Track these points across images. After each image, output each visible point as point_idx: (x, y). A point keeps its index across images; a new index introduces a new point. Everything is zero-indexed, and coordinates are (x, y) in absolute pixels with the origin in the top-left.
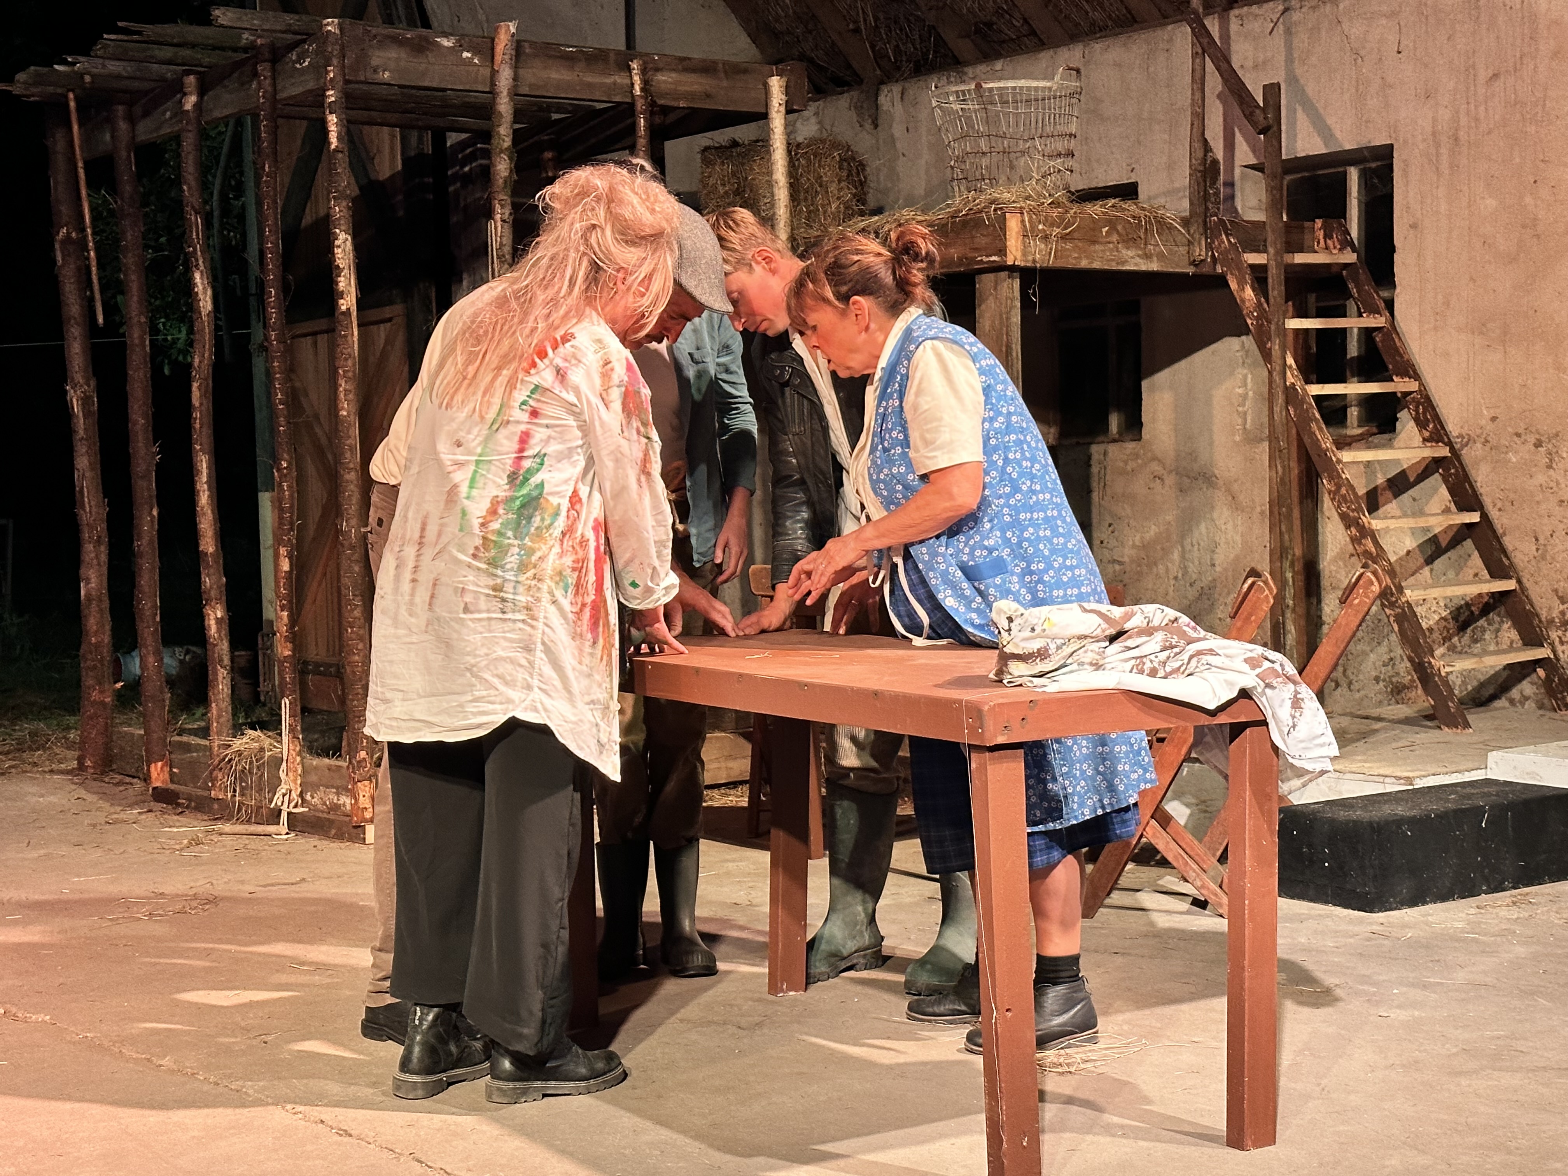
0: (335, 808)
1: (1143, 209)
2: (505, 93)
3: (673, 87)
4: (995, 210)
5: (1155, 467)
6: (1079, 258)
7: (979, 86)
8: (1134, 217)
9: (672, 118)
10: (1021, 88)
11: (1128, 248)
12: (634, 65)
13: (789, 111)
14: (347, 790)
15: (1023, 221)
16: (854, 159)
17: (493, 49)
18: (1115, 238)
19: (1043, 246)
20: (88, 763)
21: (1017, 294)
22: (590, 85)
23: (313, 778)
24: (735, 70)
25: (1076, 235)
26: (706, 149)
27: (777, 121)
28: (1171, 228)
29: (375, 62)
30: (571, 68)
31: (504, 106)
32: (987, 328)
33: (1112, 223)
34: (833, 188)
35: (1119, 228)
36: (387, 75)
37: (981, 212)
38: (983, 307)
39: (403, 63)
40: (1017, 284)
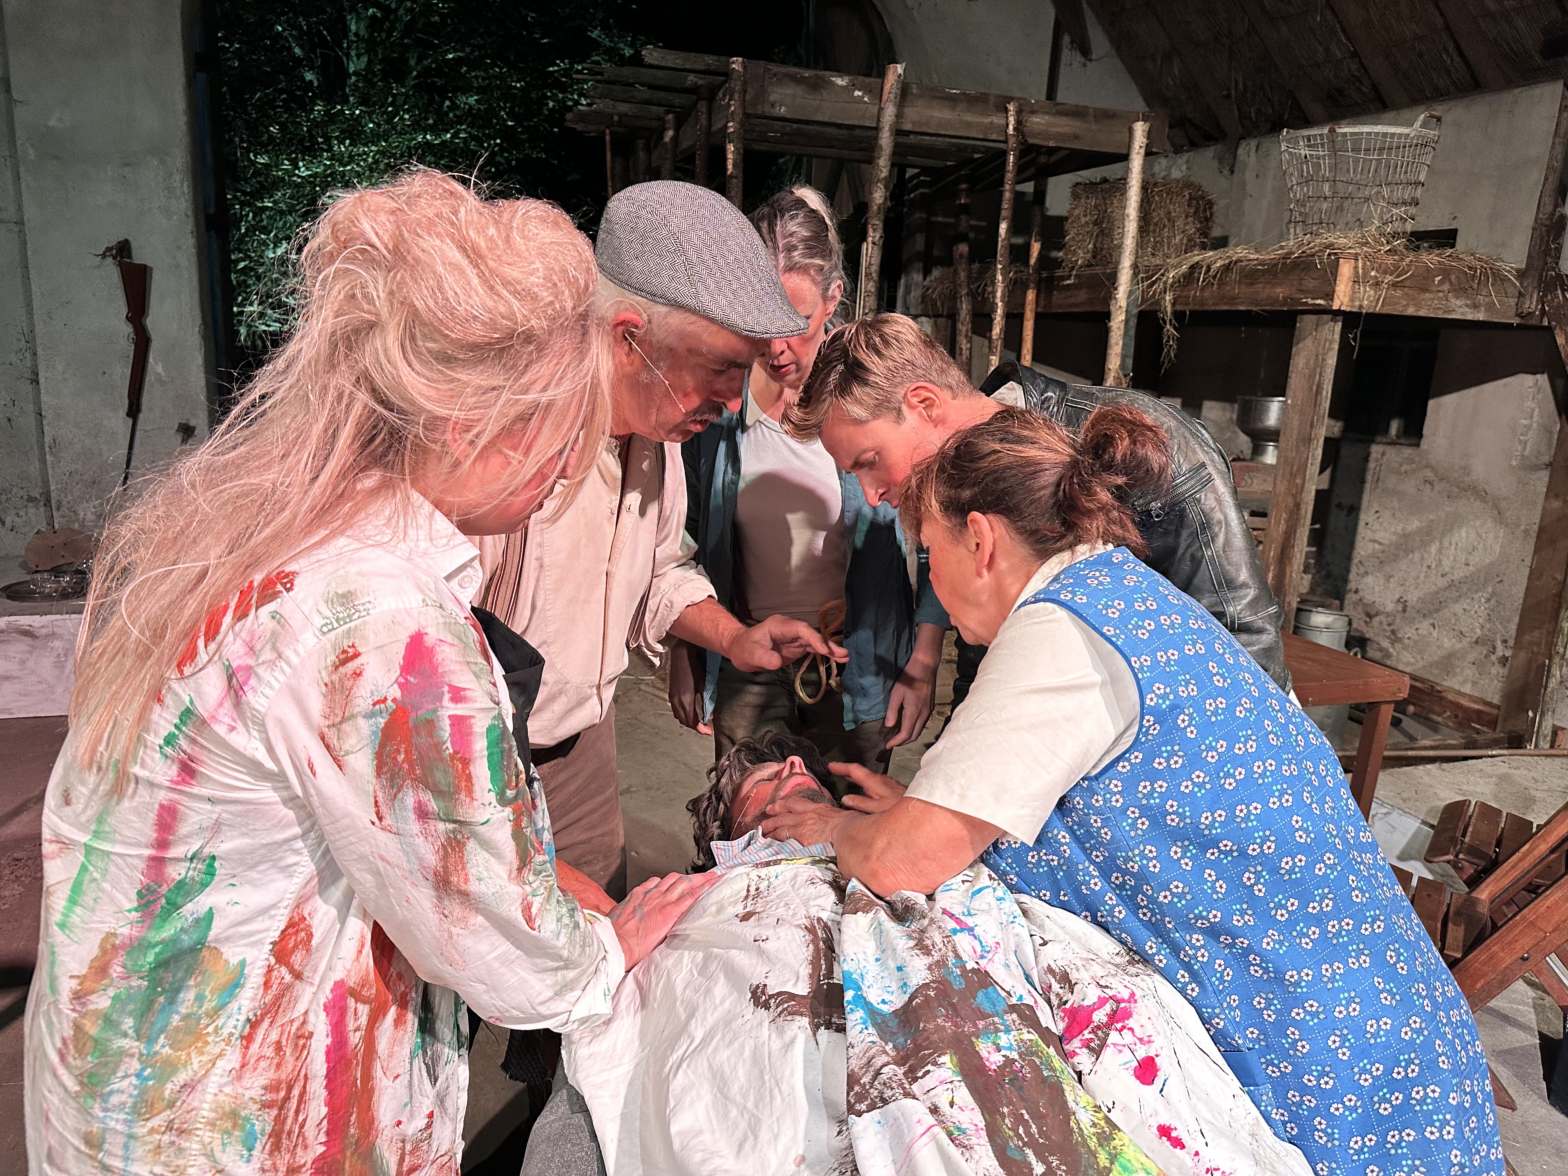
1: (1480, 260)
2: (887, 128)
3: (1045, 128)
4: (1329, 255)
5: (1429, 474)
6: (1407, 305)
7: (1332, 131)
8: (1470, 268)
9: (1055, 158)
10: (1377, 134)
11: (1457, 298)
12: (1011, 107)
13: (1148, 154)
15: (1356, 267)
16: (1203, 198)
17: (881, 88)
18: (1446, 287)
19: (1372, 292)
21: (1337, 337)
22: (969, 125)
24: (1106, 116)
25: (1407, 283)
26: (1078, 184)
27: (1137, 162)
28: (1506, 279)
29: (773, 98)
30: (954, 109)
31: (886, 140)
32: (1301, 365)
33: (1445, 272)
34: (1179, 223)
35: (1453, 277)
36: (783, 110)
37: (1313, 256)
38: (1300, 345)
39: (799, 100)
40: (1338, 327)
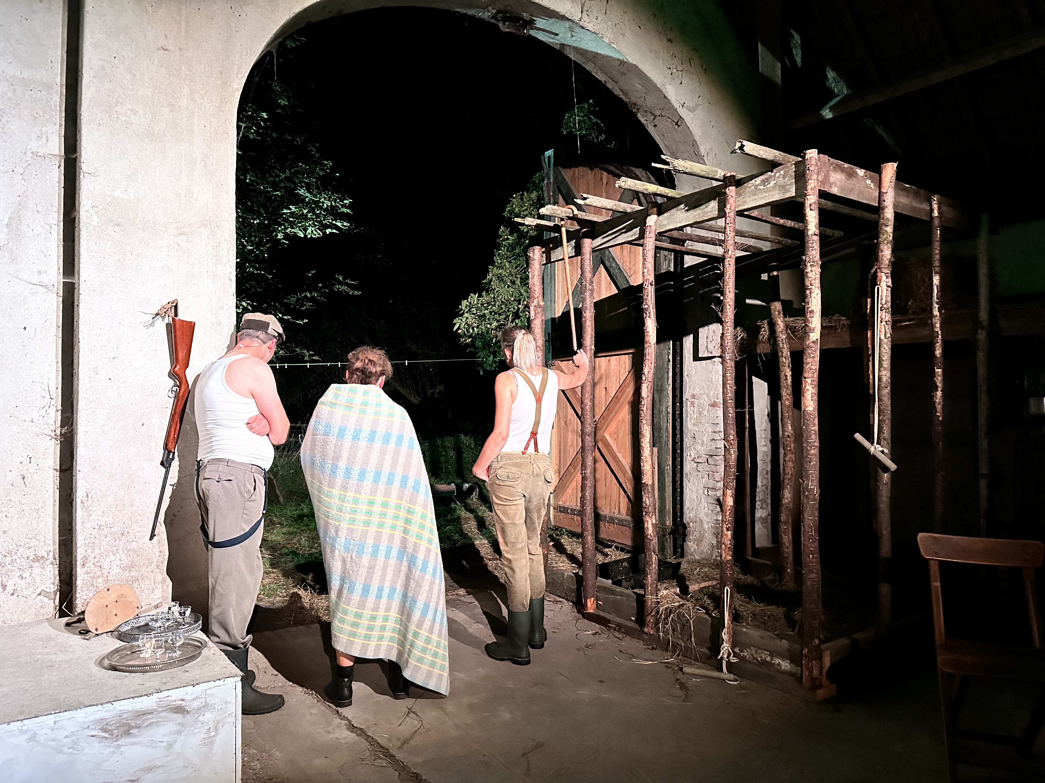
2: (891, 206)
12: (935, 198)
17: (880, 180)
29: (832, 180)
30: (908, 197)
31: (891, 214)
36: (836, 189)
39: (843, 183)
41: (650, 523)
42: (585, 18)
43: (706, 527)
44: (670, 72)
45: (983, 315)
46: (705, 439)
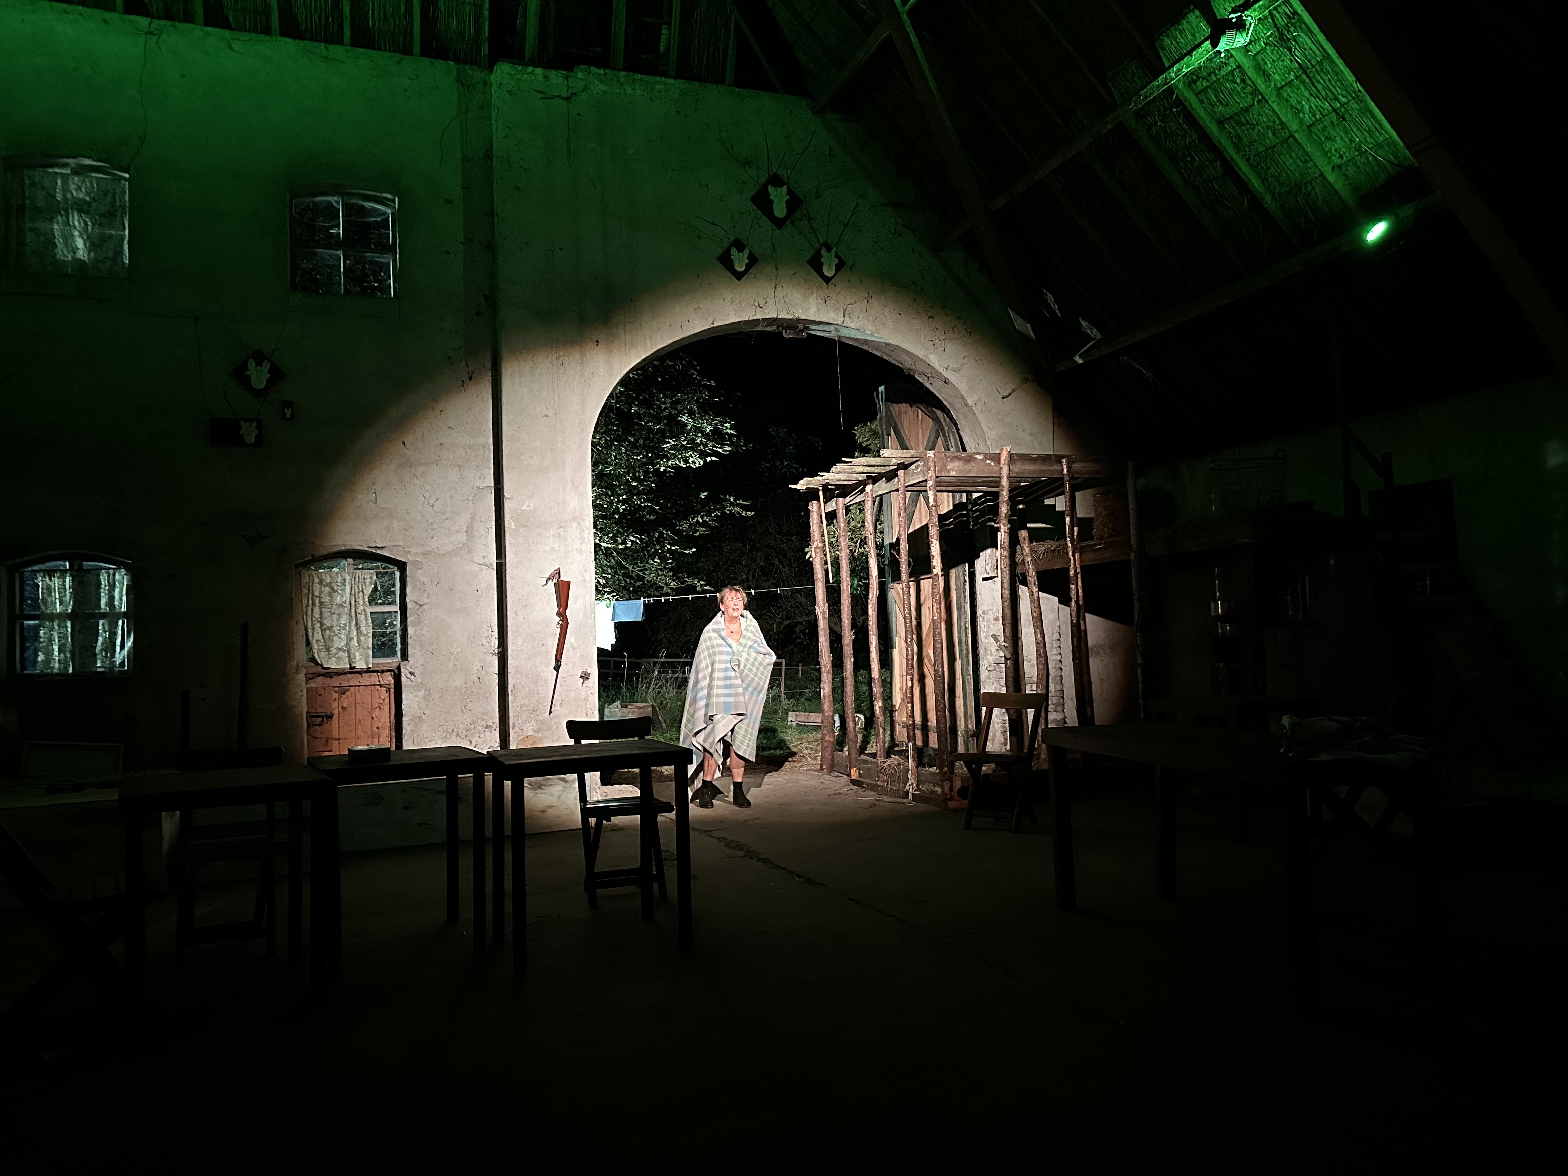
0: (933, 792)
2: (1005, 477)
3: (1081, 469)
9: (1078, 481)
12: (1064, 461)
14: (938, 785)
17: (1000, 459)
20: (824, 767)
22: (1044, 471)
23: (923, 778)
26: (1096, 494)
27: (1131, 481)
29: (949, 467)
30: (1035, 464)
31: (1005, 482)
36: (954, 472)
39: (961, 468)
41: (877, 706)
42: (847, 319)
43: (997, 727)
44: (932, 343)
45: (1133, 541)
46: (992, 649)
